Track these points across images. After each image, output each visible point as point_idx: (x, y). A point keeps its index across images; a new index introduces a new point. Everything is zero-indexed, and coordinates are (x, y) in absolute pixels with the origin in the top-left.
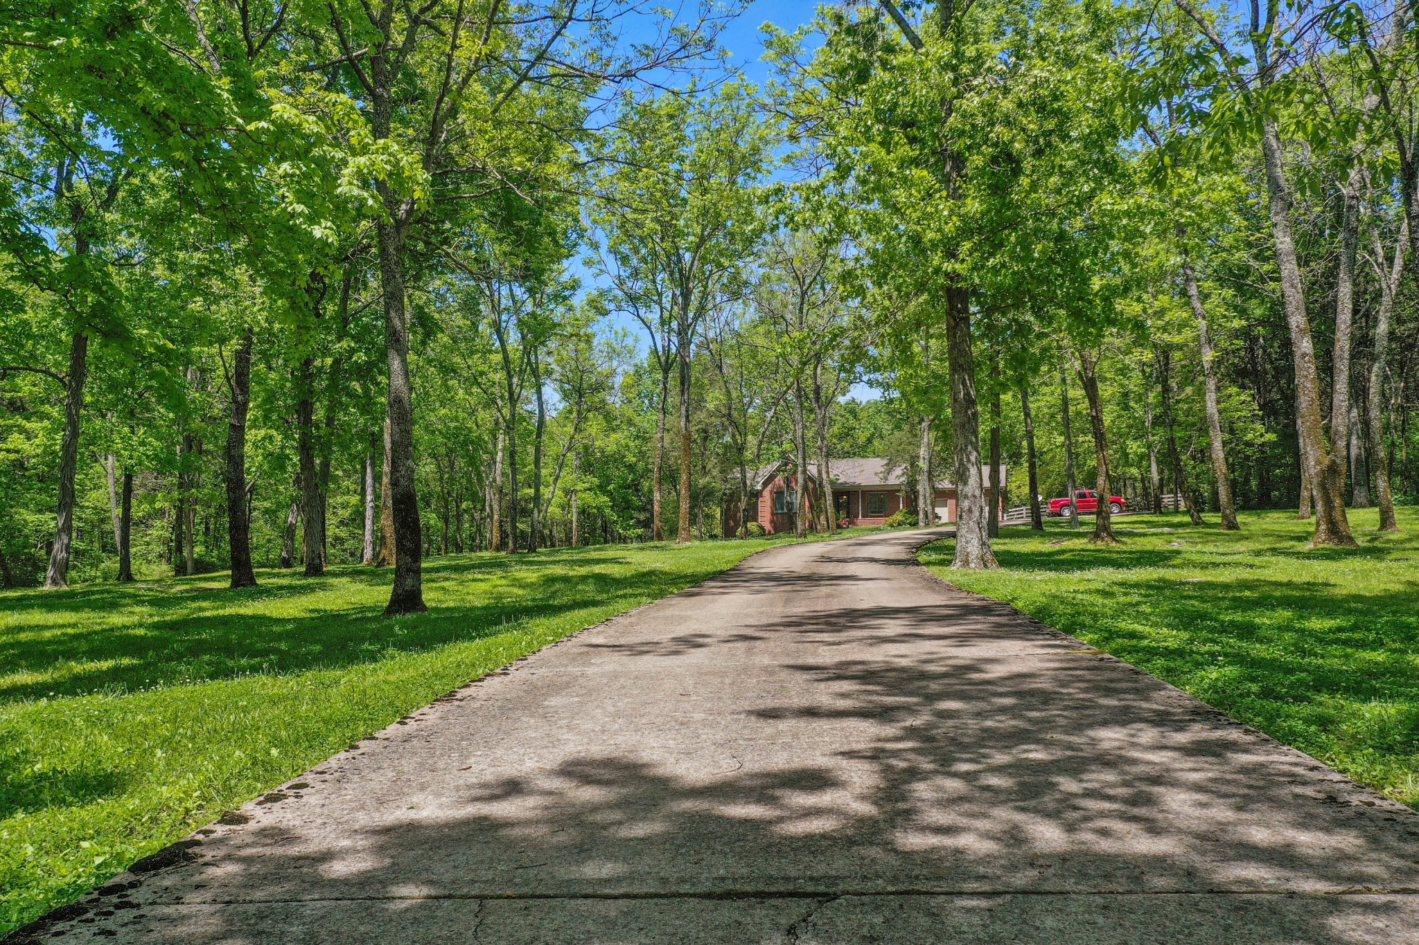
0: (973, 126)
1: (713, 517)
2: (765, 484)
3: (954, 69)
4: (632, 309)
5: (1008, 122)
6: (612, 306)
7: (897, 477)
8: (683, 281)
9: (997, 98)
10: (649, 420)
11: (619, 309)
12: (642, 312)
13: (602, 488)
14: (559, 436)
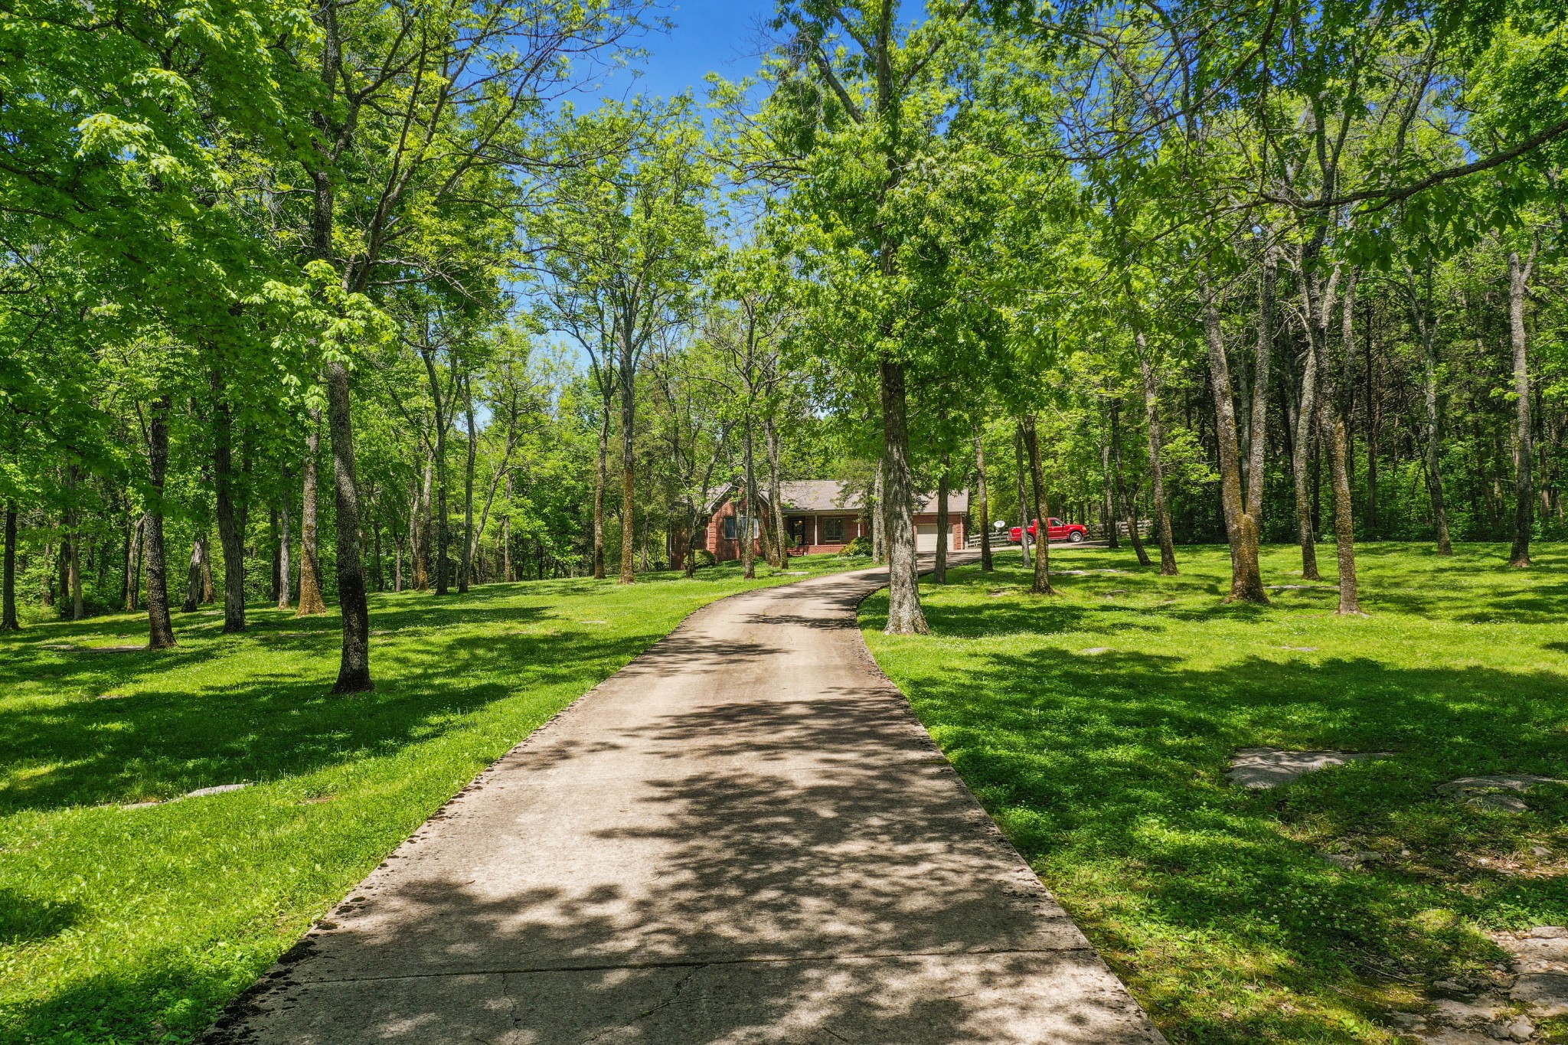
0: (903, 216)
1: (659, 544)
2: (714, 510)
3: (890, 151)
4: (571, 329)
5: (937, 215)
6: (549, 325)
7: (854, 502)
8: (627, 304)
9: (927, 189)
10: (589, 442)
11: (557, 328)
12: (582, 331)
13: (537, 512)
14: (491, 455)
